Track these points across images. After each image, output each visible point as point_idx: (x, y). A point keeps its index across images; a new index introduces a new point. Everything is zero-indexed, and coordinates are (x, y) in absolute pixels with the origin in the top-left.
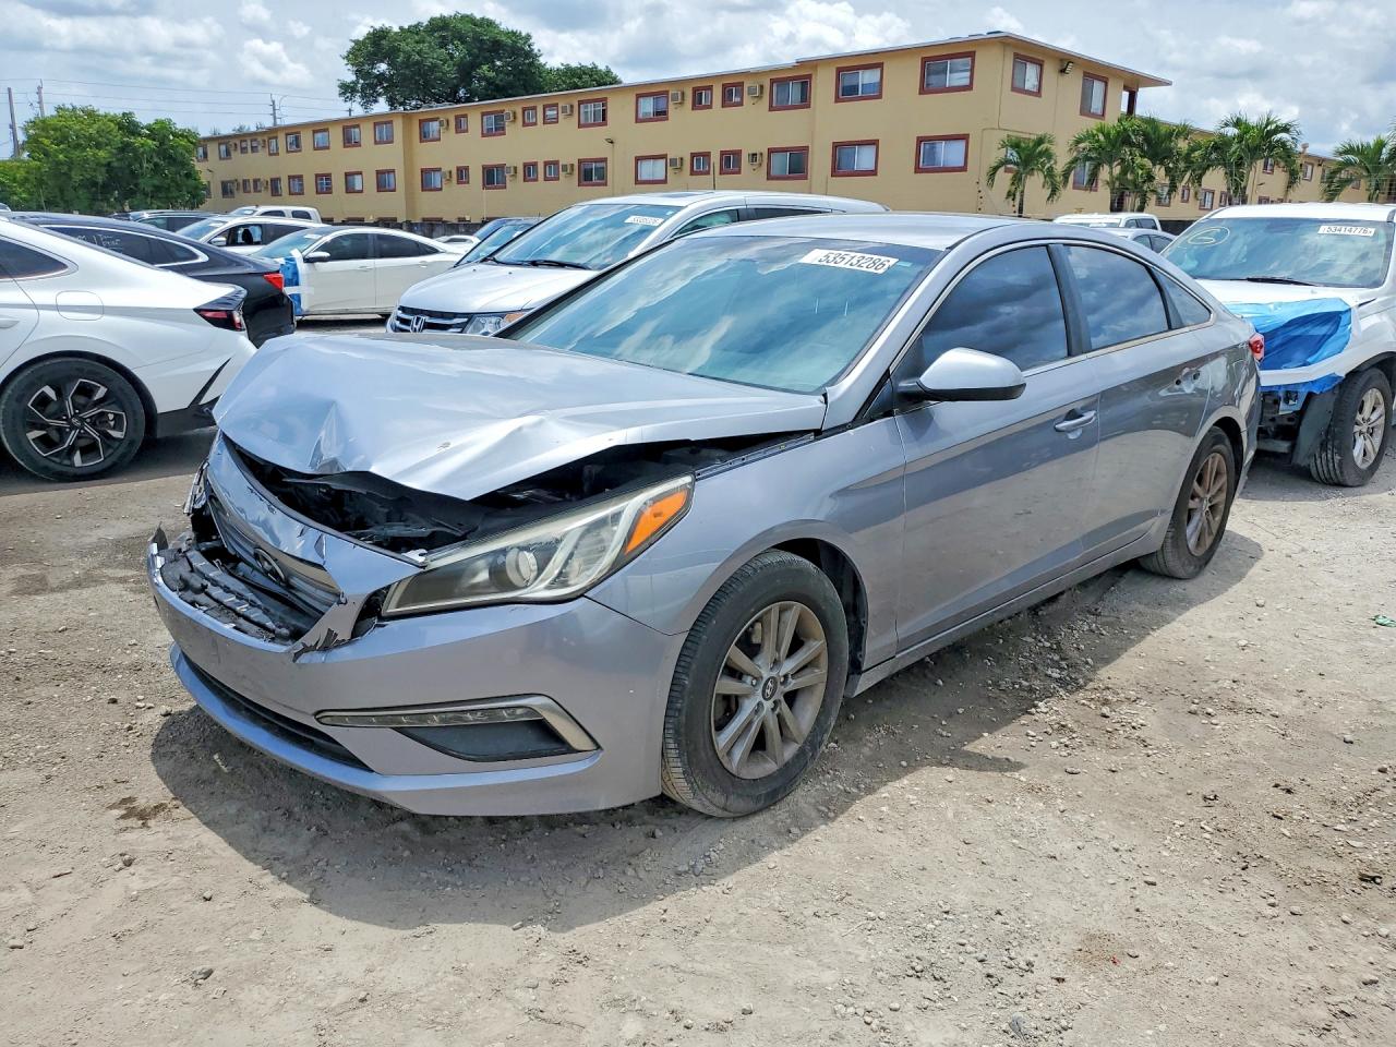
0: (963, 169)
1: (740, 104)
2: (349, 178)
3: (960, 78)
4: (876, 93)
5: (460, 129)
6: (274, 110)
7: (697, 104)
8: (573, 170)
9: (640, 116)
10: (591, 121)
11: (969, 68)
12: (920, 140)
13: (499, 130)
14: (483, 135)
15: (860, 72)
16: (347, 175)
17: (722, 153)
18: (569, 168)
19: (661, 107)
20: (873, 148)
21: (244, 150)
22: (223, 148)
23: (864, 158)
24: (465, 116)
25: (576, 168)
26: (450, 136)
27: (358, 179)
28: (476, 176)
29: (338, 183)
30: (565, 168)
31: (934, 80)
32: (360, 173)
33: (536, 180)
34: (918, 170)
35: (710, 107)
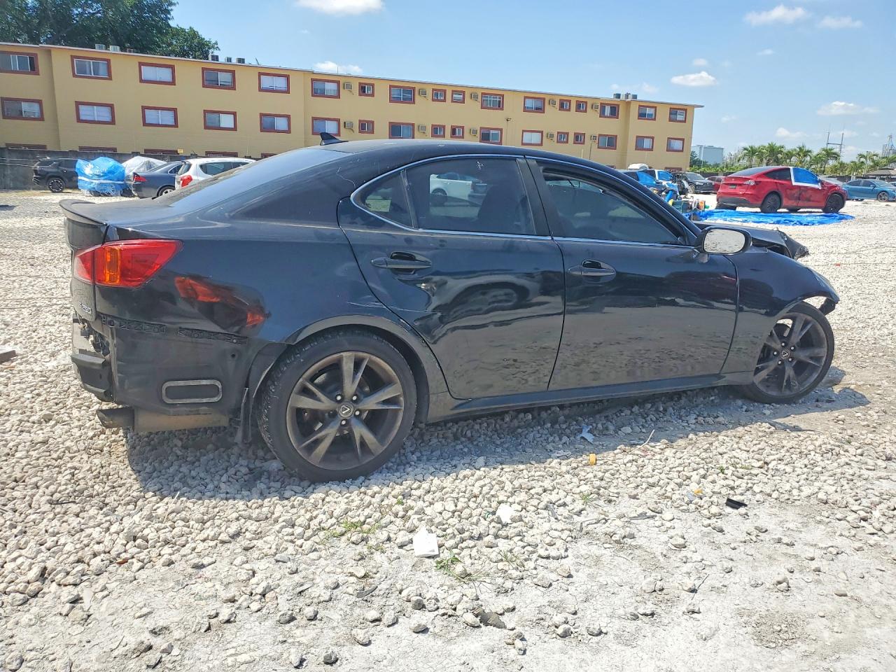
0: (682, 151)
1: (586, 111)
4: (653, 118)
7: (562, 107)
9: (527, 108)
10: (491, 106)
12: (669, 138)
13: (409, 100)
14: (391, 101)
19: (540, 106)
25: (478, 132)
28: (382, 127)
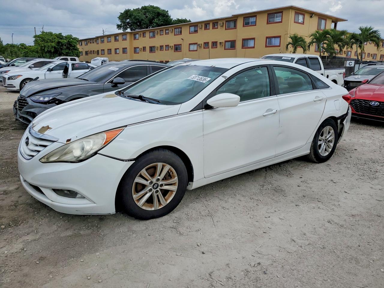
0: (279, 46)
1: (217, 28)
2: (116, 50)
3: (278, 19)
4: (254, 24)
5: (144, 36)
6: (103, 32)
7: (206, 28)
8: (172, 47)
9: (190, 32)
10: (177, 34)
11: (281, 16)
12: (267, 38)
13: (154, 36)
14: (150, 38)
15: (250, 18)
16: (115, 49)
17: (212, 42)
18: (171, 47)
19: (196, 30)
20: (254, 40)
21: (91, 43)
22: (86, 42)
23: (251, 44)
24: (145, 33)
25: (173, 47)
26: (141, 39)
27: (118, 50)
28: (148, 49)
29: (113, 51)
30: (170, 46)
31: (271, 20)
32: (118, 49)
33: (163, 50)
34: (266, 46)
35: (209, 29)
